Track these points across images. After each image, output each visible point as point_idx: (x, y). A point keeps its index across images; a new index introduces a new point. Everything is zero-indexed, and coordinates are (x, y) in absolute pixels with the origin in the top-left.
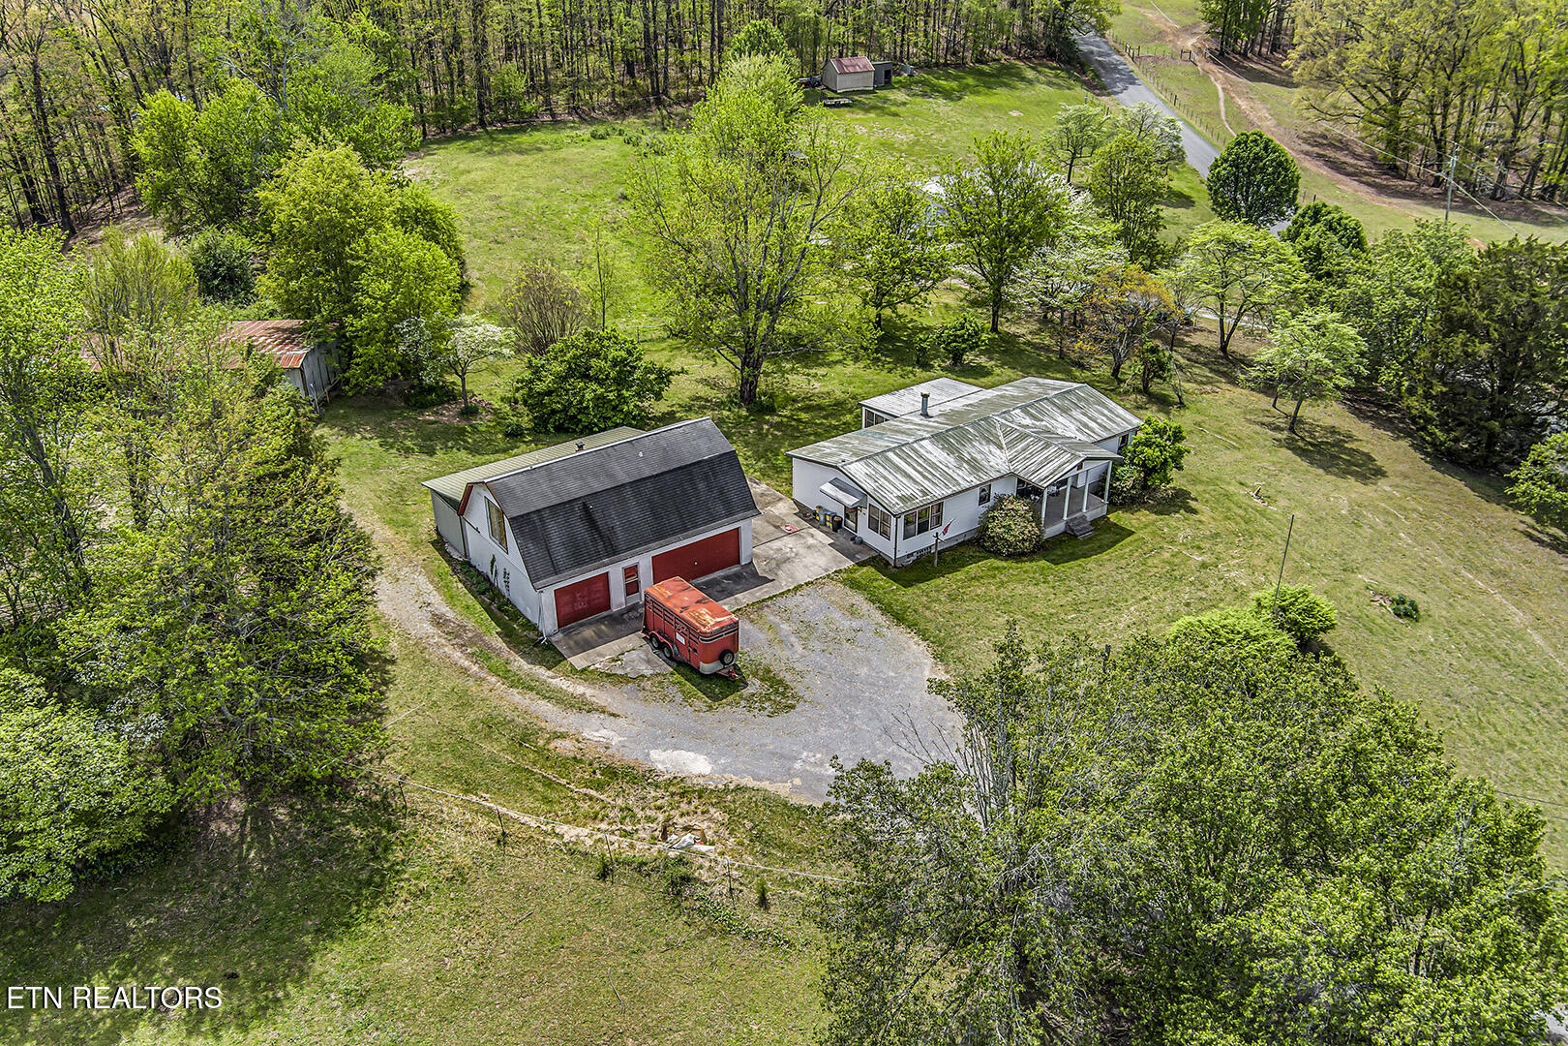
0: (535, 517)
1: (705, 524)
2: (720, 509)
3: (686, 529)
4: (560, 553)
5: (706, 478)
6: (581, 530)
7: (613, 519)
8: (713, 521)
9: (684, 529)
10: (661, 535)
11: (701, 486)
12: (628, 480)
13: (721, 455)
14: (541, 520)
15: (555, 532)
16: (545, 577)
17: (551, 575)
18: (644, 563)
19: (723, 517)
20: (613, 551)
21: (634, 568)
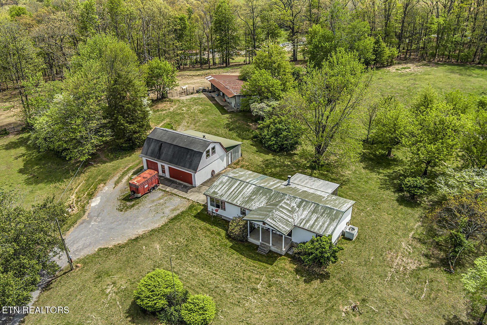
0: (151, 140)
2: (188, 165)
4: (150, 151)
6: (157, 149)
7: (164, 151)
8: (184, 167)
9: (176, 164)
10: (171, 162)
11: (188, 156)
12: (175, 144)
15: (152, 146)
17: (144, 154)
18: (166, 167)
19: (187, 168)
20: (159, 158)
21: (164, 166)
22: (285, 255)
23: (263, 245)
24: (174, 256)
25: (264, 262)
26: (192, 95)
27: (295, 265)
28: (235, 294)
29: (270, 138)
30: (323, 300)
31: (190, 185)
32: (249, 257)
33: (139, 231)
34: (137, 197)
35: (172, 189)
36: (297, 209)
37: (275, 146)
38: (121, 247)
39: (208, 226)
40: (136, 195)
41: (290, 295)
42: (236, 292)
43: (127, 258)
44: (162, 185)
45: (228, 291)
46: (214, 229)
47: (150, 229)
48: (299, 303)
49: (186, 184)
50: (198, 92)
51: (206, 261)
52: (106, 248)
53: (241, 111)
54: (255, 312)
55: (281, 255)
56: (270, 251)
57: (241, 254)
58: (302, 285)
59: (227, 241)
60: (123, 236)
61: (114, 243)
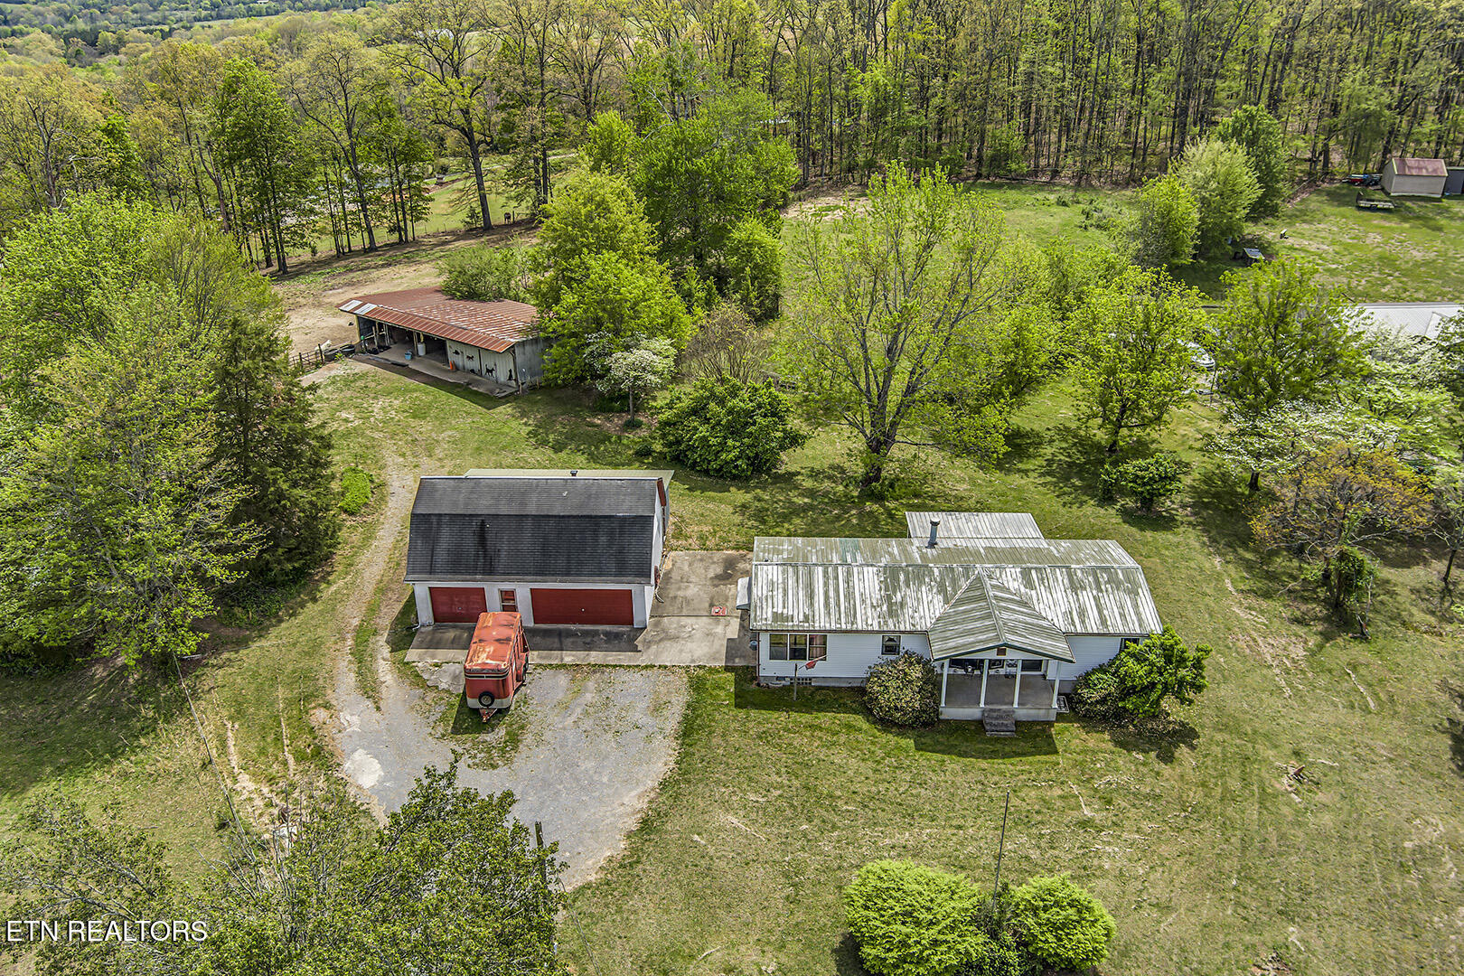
0: (434, 520)
1: (591, 575)
2: (613, 567)
3: (568, 574)
4: (442, 555)
5: (611, 534)
6: (470, 542)
7: (503, 546)
8: (599, 575)
9: (567, 573)
10: (542, 571)
11: (603, 539)
12: (534, 513)
13: (636, 517)
14: (439, 523)
15: (446, 538)
16: (420, 573)
17: (426, 573)
18: (523, 591)
19: (611, 575)
20: (490, 570)
21: (513, 592)
22: (1057, 721)
23: (995, 714)
24: (805, 827)
25: (1032, 754)
27: (1102, 732)
28: (1056, 852)
29: (723, 444)
30: (1235, 784)
31: (625, 629)
32: (982, 755)
33: (626, 800)
34: (500, 711)
35: (582, 654)
36: (1033, 592)
37: (739, 463)
38: (629, 863)
39: (805, 718)
40: (498, 704)
41: (1168, 802)
42: (1052, 848)
43: (681, 887)
44: (536, 653)
45: (1035, 854)
46: (825, 718)
47: (653, 782)
48: (1202, 811)
49: (607, 628)
51: (900, 805)
52: (584, 887)
53: (533, 388)
54: (1141, 872)
55: (1050, 724)
56: (1018, 723)
57: (960, 755)
58: (1166, 770)
59: (890, 736)
60: (591, 832)
61: (590, 863)
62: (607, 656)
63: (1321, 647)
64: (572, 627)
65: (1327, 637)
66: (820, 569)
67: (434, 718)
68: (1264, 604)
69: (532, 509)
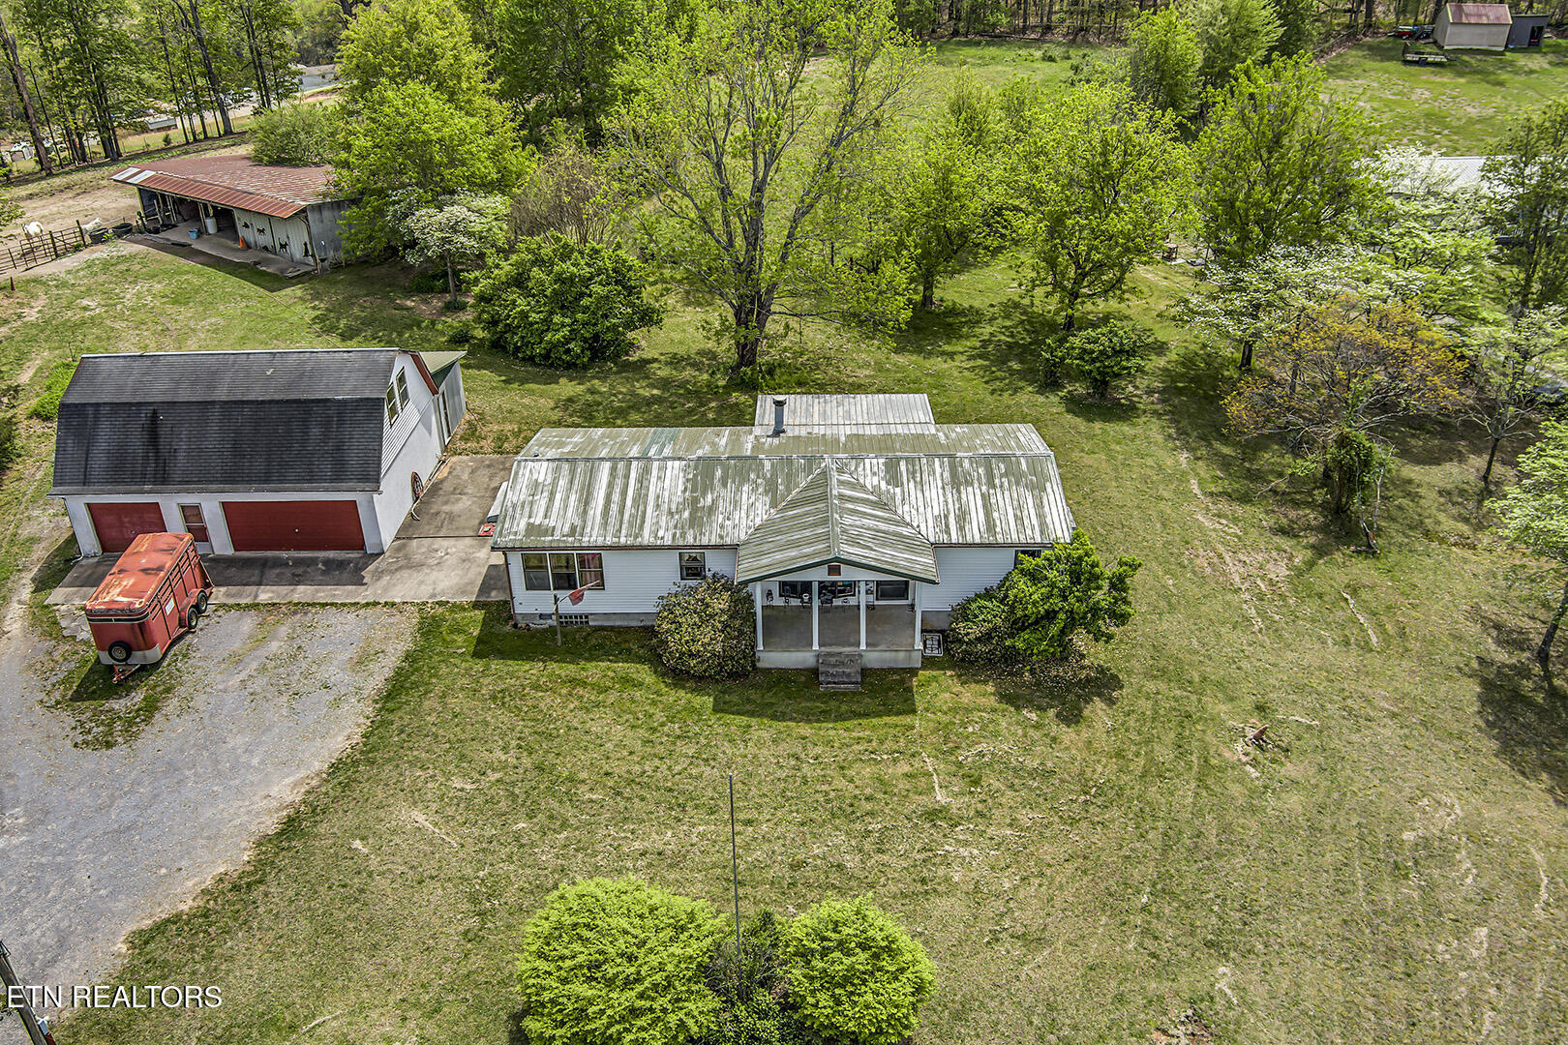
0: (90, 411)
1: (298, 481)
2: (327, 469)
3: (267, 481)
4: (99, 460)
5: (326, 424)
6: (137, 441)
7: (180, 443)
8: (310, 481)
9: (265, 480)
10: (232, 478)
11: (315, 431)
12: (224, 398)
13: (361, 399)
14: (96, 418)
15: (105, 436)
16: (70, 484)
17: (77, 484)
18: (211, 506)
19: (325, 481)
20: (162, 479)
21: (197, 508)
22: (924, 667)
23: (833, 660)
24: (521, 825)
25: (879, 715)
26: (79, 255)
27: (985, 682)
28: (885, 858)
29: (547, 321)
30: (1164, 753)
31: (354, 555)
32: (807, 717)
33: (274, 791)
34: (143, 668)
35: (284, 589)
36: (898, 490)
37: (571, 346)
38: (242, 887)
39: (568, 670)
40: (138, 658)
41: (1063, 781)
42: (880, 851)
43: (311, 919)
44: (223, 589)
45: (851, 862)
46: (595, 670)
47: (320, 765)
48: (1111, 794)
49: (331, 554)
50: (98, 238)
51: (671, 790)
52: (168, 921)
53: (337, 267)
54: (1007, 885)
55: (913, 672)
56: (865, 672)
57: (774, 717)
58: (1067, 734)
59: (682, 693)
60: (209, 838)
61: (190, 884)
62: (317, 591)
63: (1311, 564)
64: (285, 554)
65: (1320, 551)
66: (607, 465)
67: (54, 680)
68: (1239, 510)
69: (221, 394)
